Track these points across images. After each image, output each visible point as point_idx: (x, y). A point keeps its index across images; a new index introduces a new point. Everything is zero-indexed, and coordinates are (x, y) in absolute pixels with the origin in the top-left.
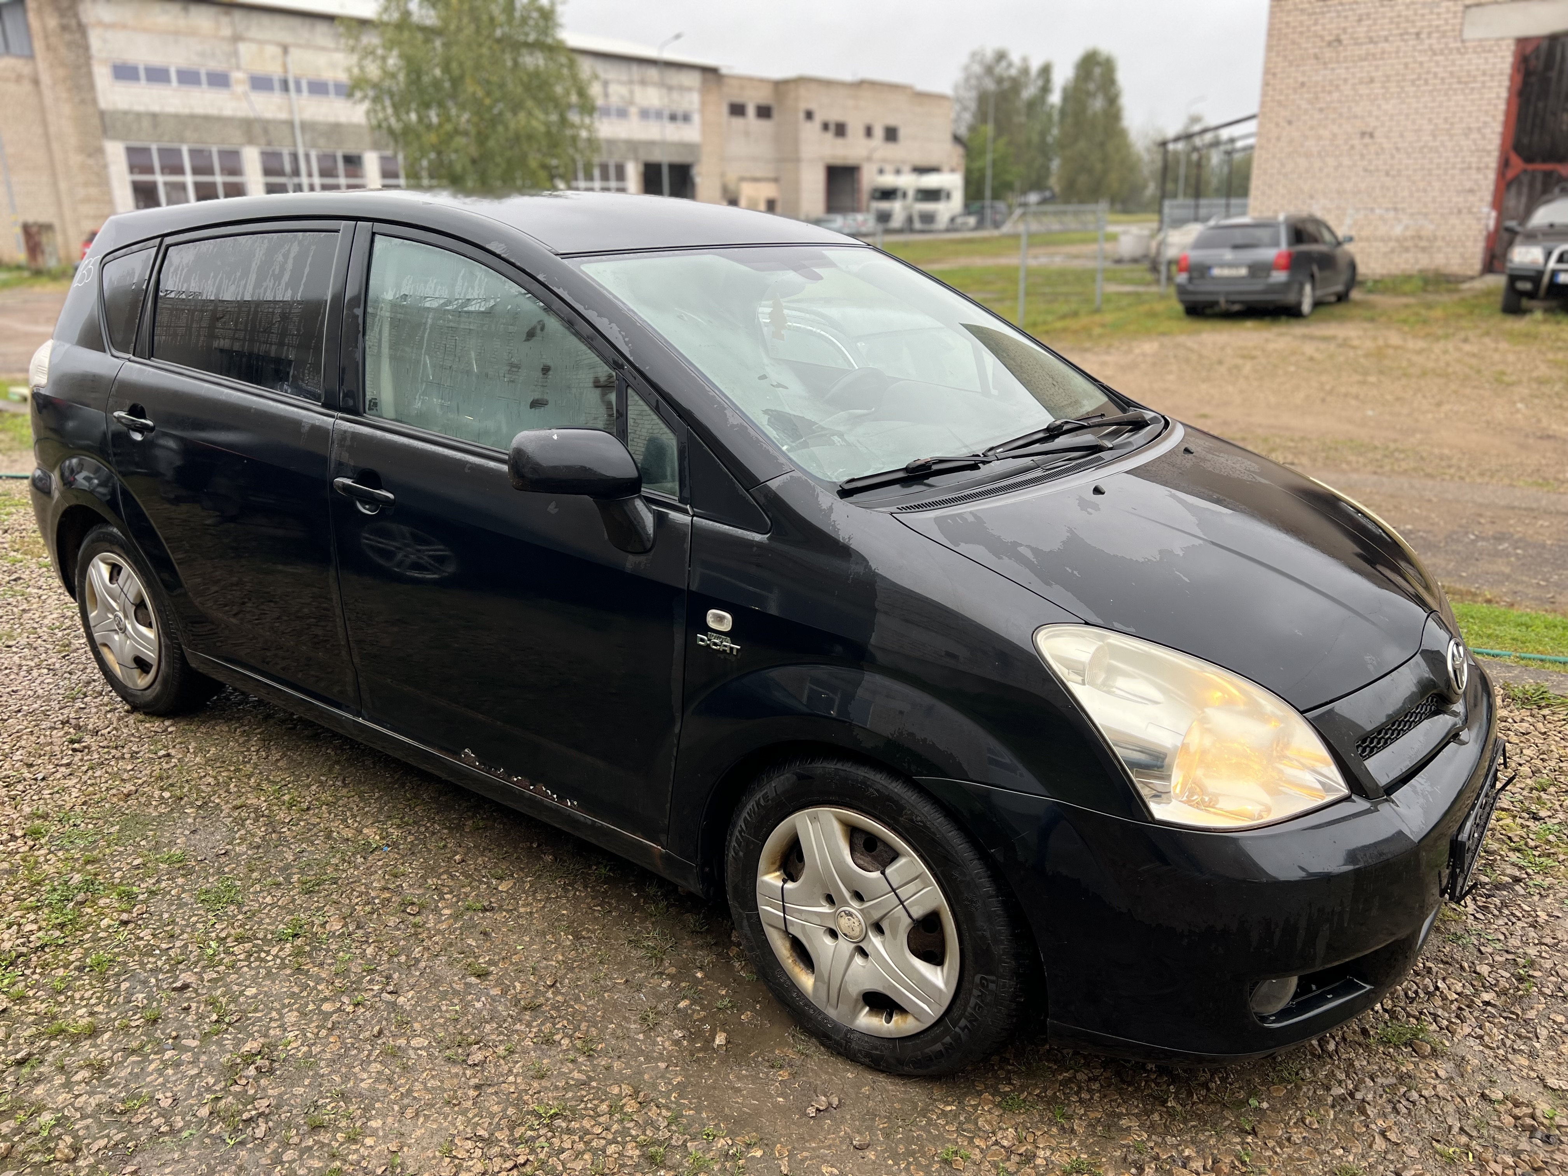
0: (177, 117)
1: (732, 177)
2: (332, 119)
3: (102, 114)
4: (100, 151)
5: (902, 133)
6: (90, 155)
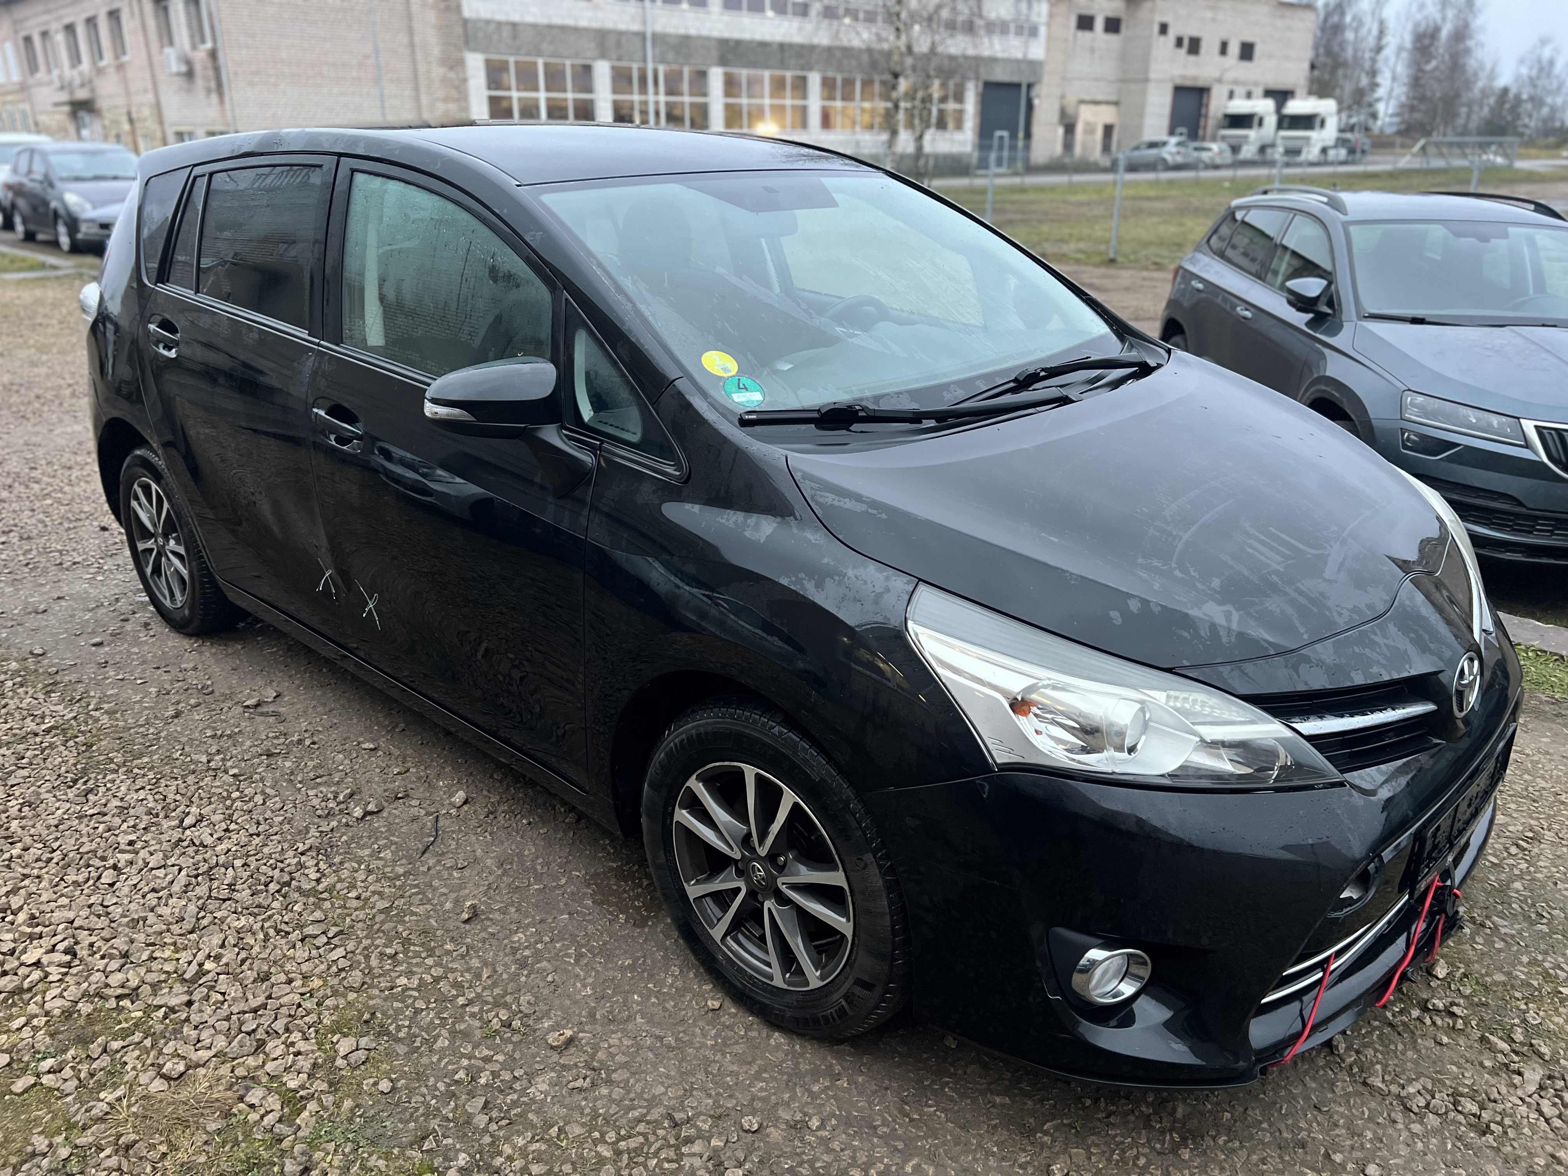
0: (534, 26)
1: (1071, 99)
2: (682, 31)
3: (465, 22)
4: (461, 63)
5: (1258, 51)
6: (451, 68)
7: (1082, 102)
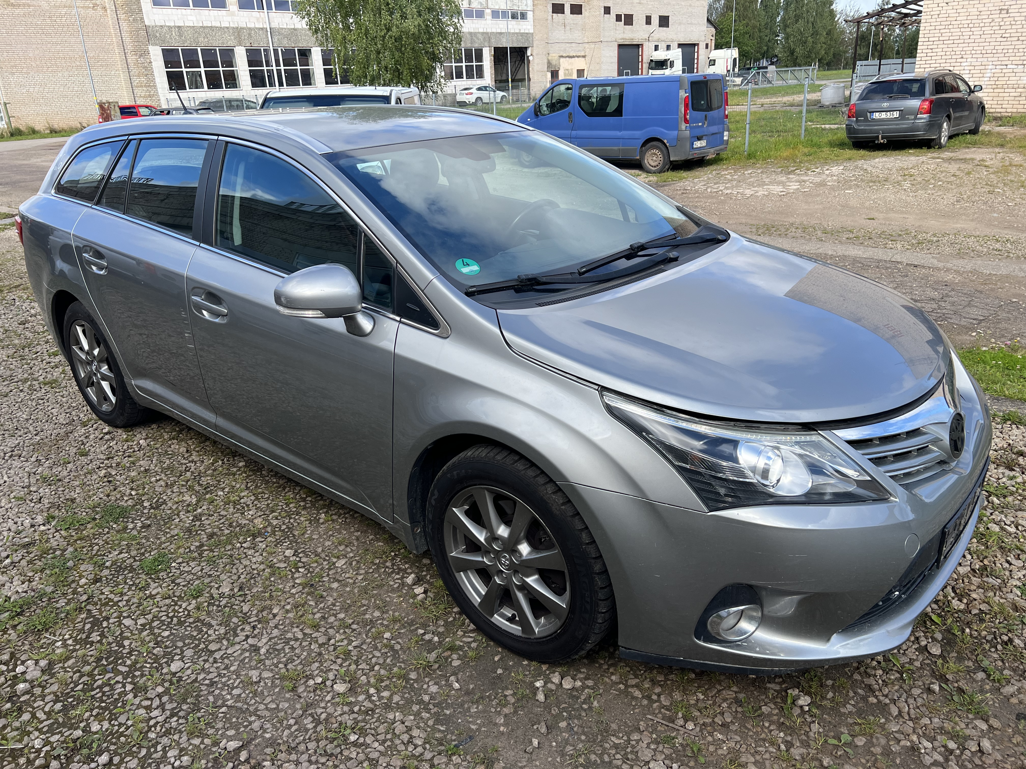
0: (193, 28)
1: (554, 57)
3: (147, 28)
4: (146, 52)
5: (671, 21)
6: (141, 56)
7: (562, 57)
